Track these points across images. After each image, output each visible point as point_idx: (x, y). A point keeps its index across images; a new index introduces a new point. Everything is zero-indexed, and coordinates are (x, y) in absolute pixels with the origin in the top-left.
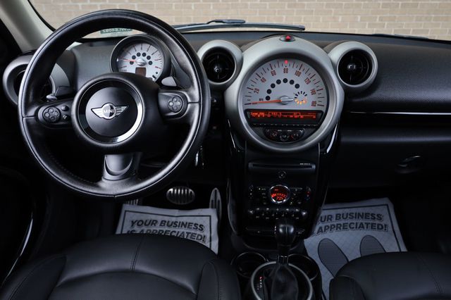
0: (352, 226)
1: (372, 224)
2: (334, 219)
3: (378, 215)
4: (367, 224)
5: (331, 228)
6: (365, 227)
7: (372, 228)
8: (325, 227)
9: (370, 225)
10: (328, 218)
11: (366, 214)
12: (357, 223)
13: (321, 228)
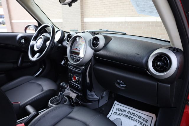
0: (132, 119)
1: (141, 122)
2: (126, 112)
3: (146, 120)
4: (139, 121)
5: (124, 115)
6: (138, 122)
7: (140, 124)
8: (122, 114)
9: (140, 122)
10: (124, 111)
11: (141, 117)
12: (135, 119)
13: (120, 113)
